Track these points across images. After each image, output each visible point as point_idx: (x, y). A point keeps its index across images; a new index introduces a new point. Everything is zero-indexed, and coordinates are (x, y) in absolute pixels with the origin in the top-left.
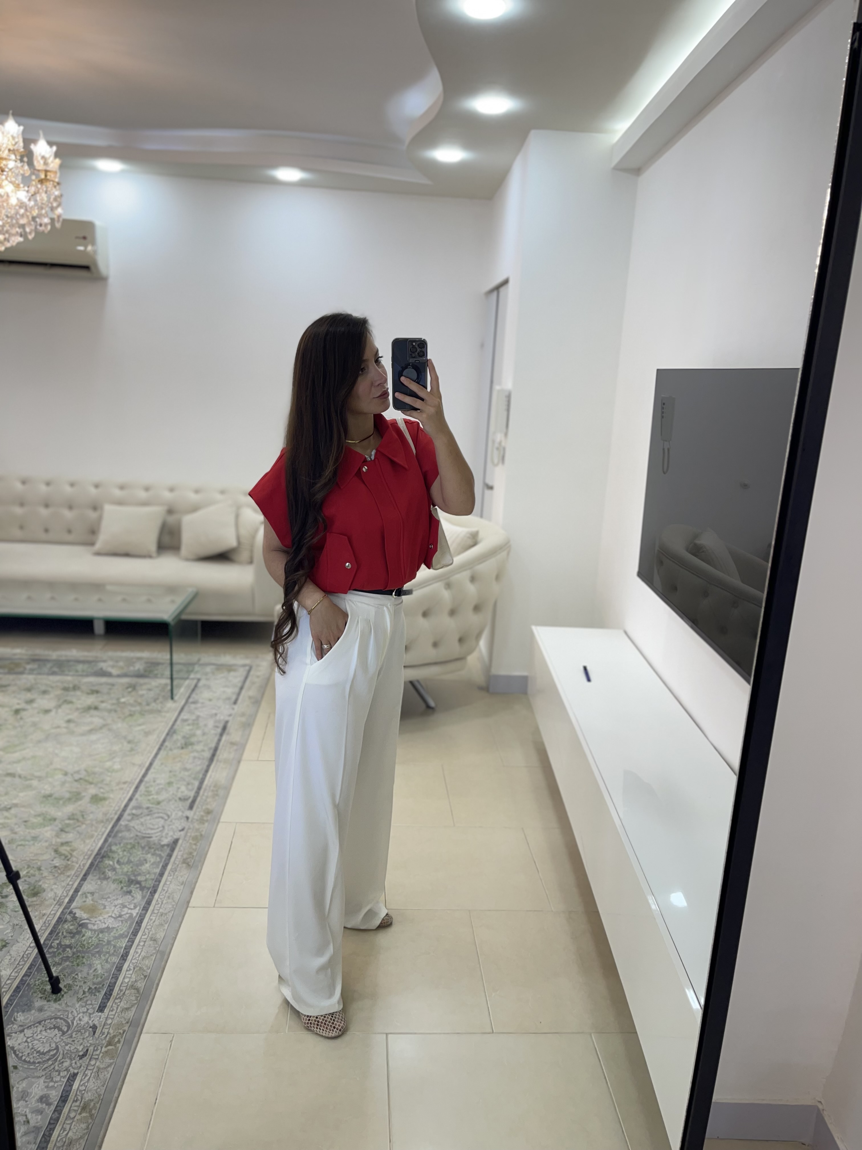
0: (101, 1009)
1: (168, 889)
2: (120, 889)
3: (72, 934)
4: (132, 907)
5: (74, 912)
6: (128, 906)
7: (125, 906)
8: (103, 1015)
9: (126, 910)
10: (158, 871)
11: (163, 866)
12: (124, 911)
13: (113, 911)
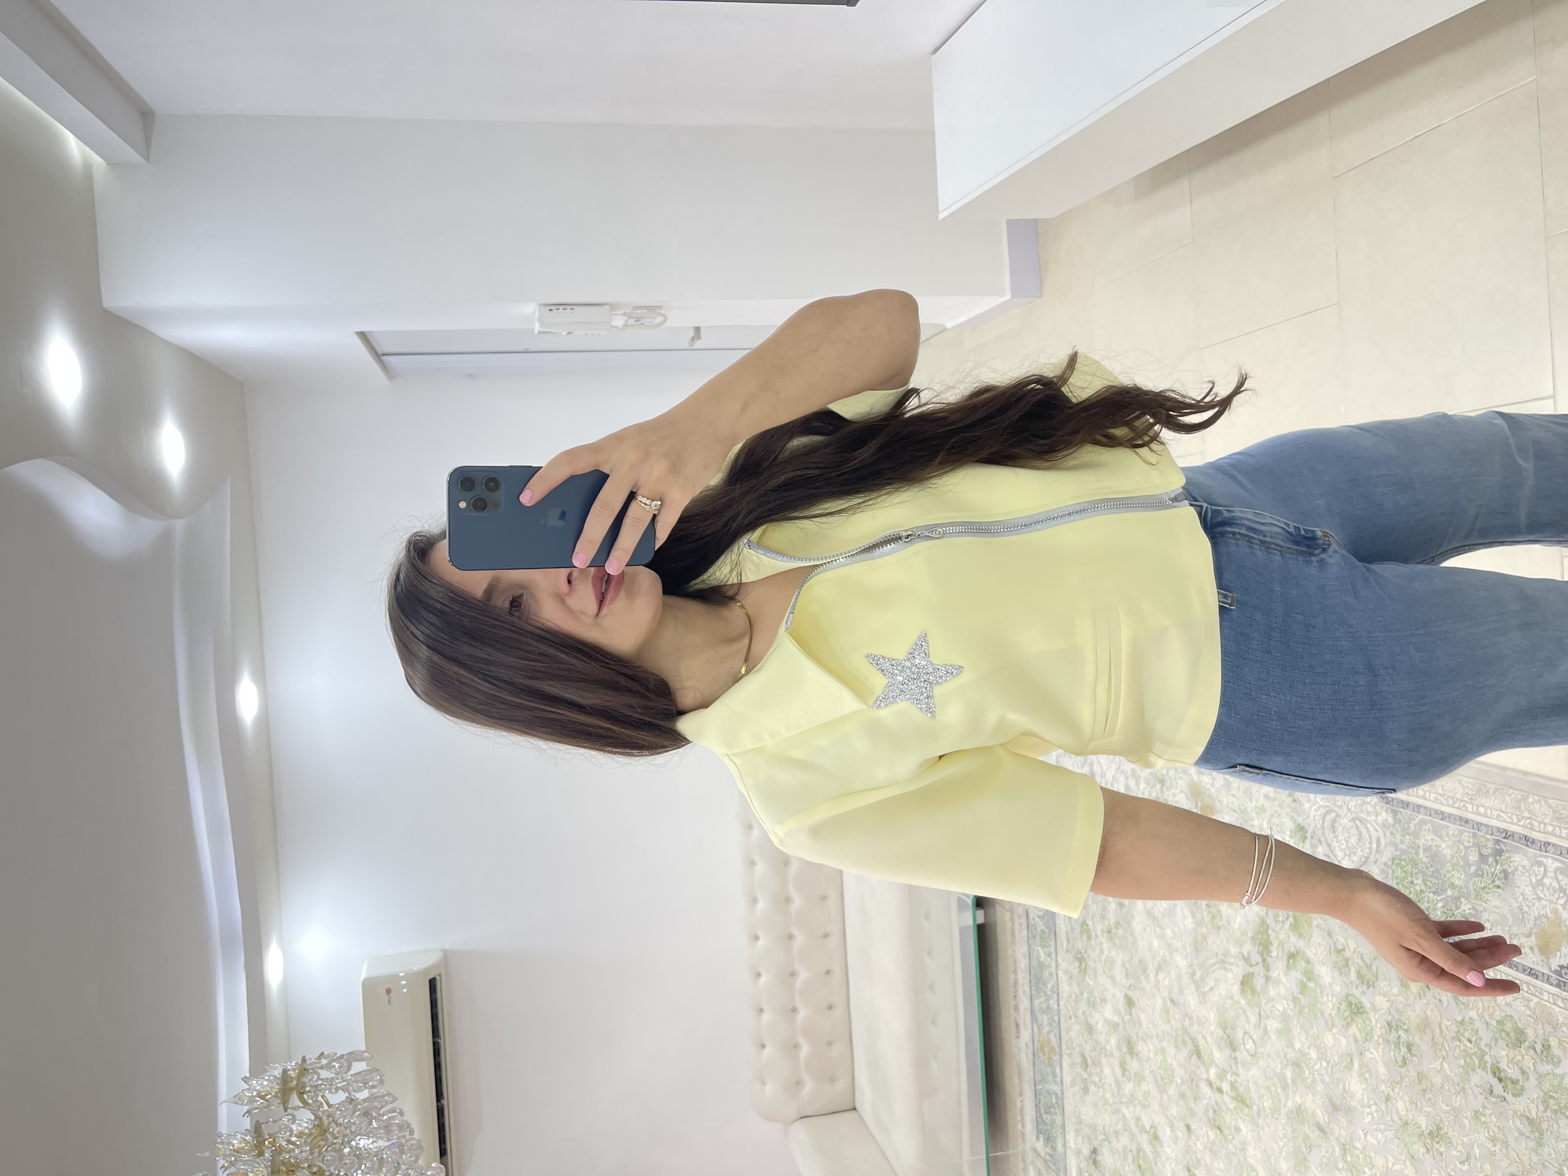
1: (1496, 810)
2: (1500, 890)
4: (1542, 869)
5: (1558, 969)
6: (1540, 877)
7: (1540, 883)
9: (1547, 881)
10: (1453, 829)
11: (1442, 819)
12: (1550, 884)
13: (1551, 902)
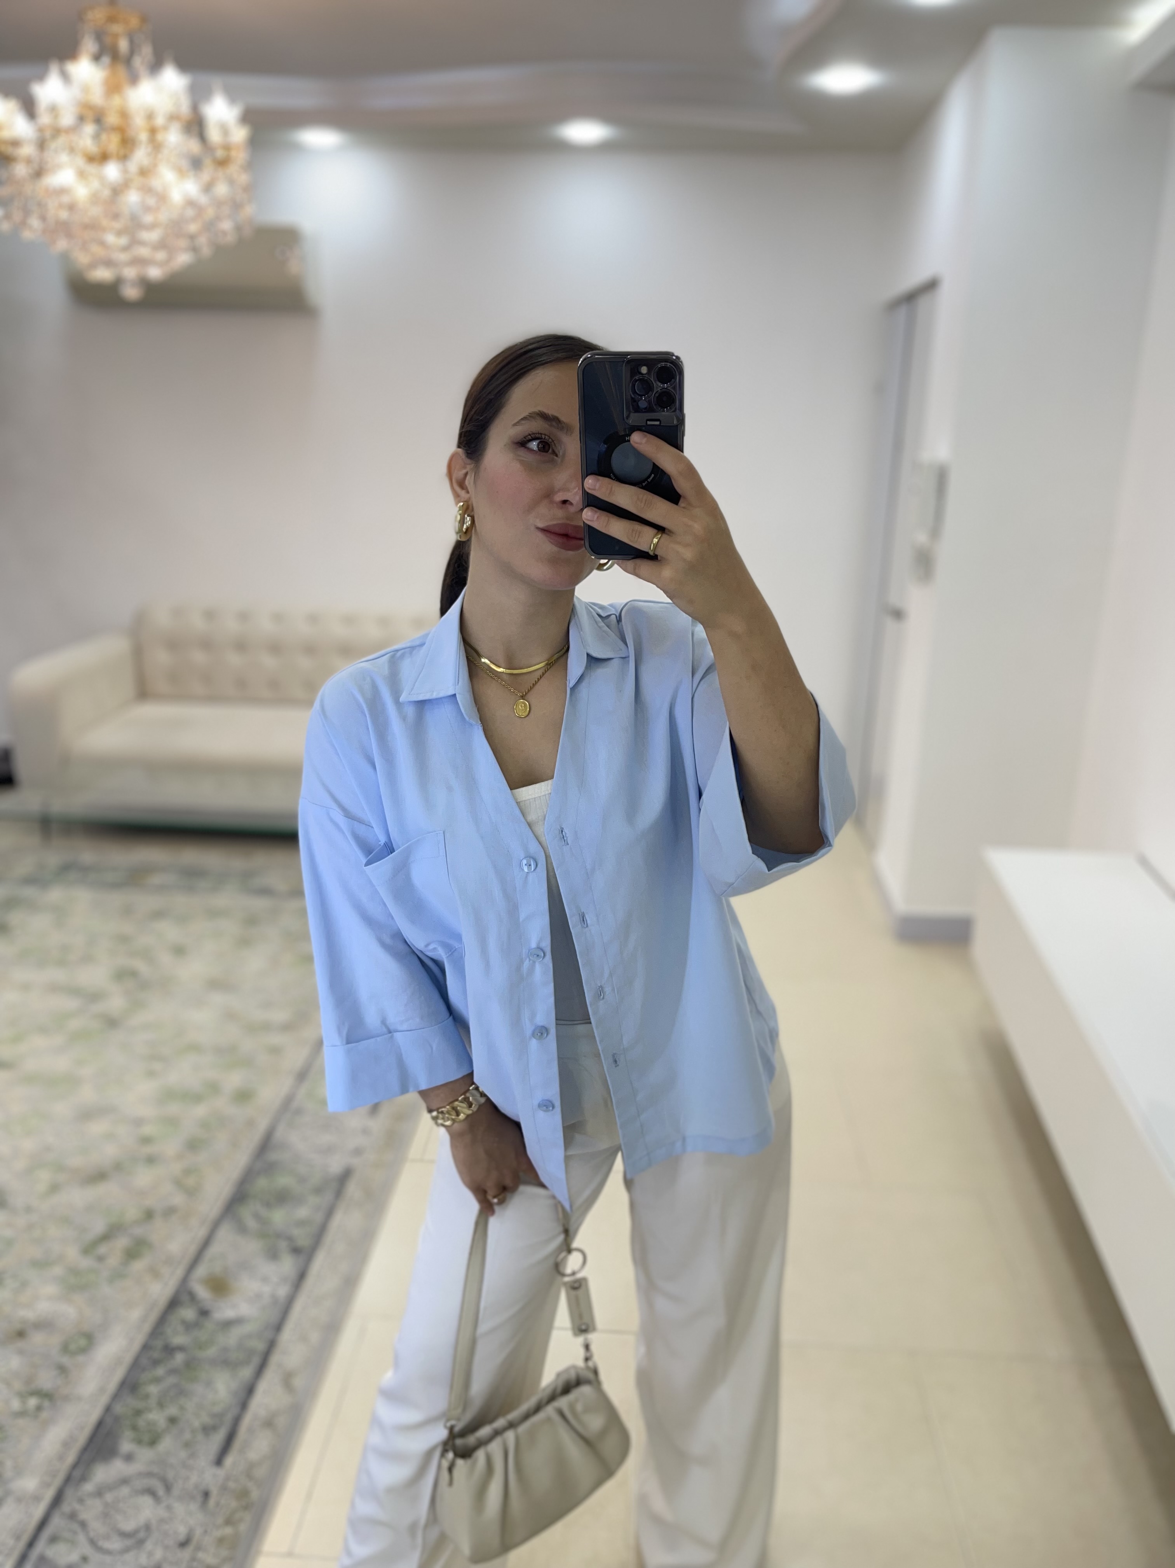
0: (219, 1462)
2: (262, 1249)
3: (189, 1326)
5: (193, 1289)
7: (268, 1281)
8: (221, 1473)
9: (268, 1287)
10: (319, 1221)
